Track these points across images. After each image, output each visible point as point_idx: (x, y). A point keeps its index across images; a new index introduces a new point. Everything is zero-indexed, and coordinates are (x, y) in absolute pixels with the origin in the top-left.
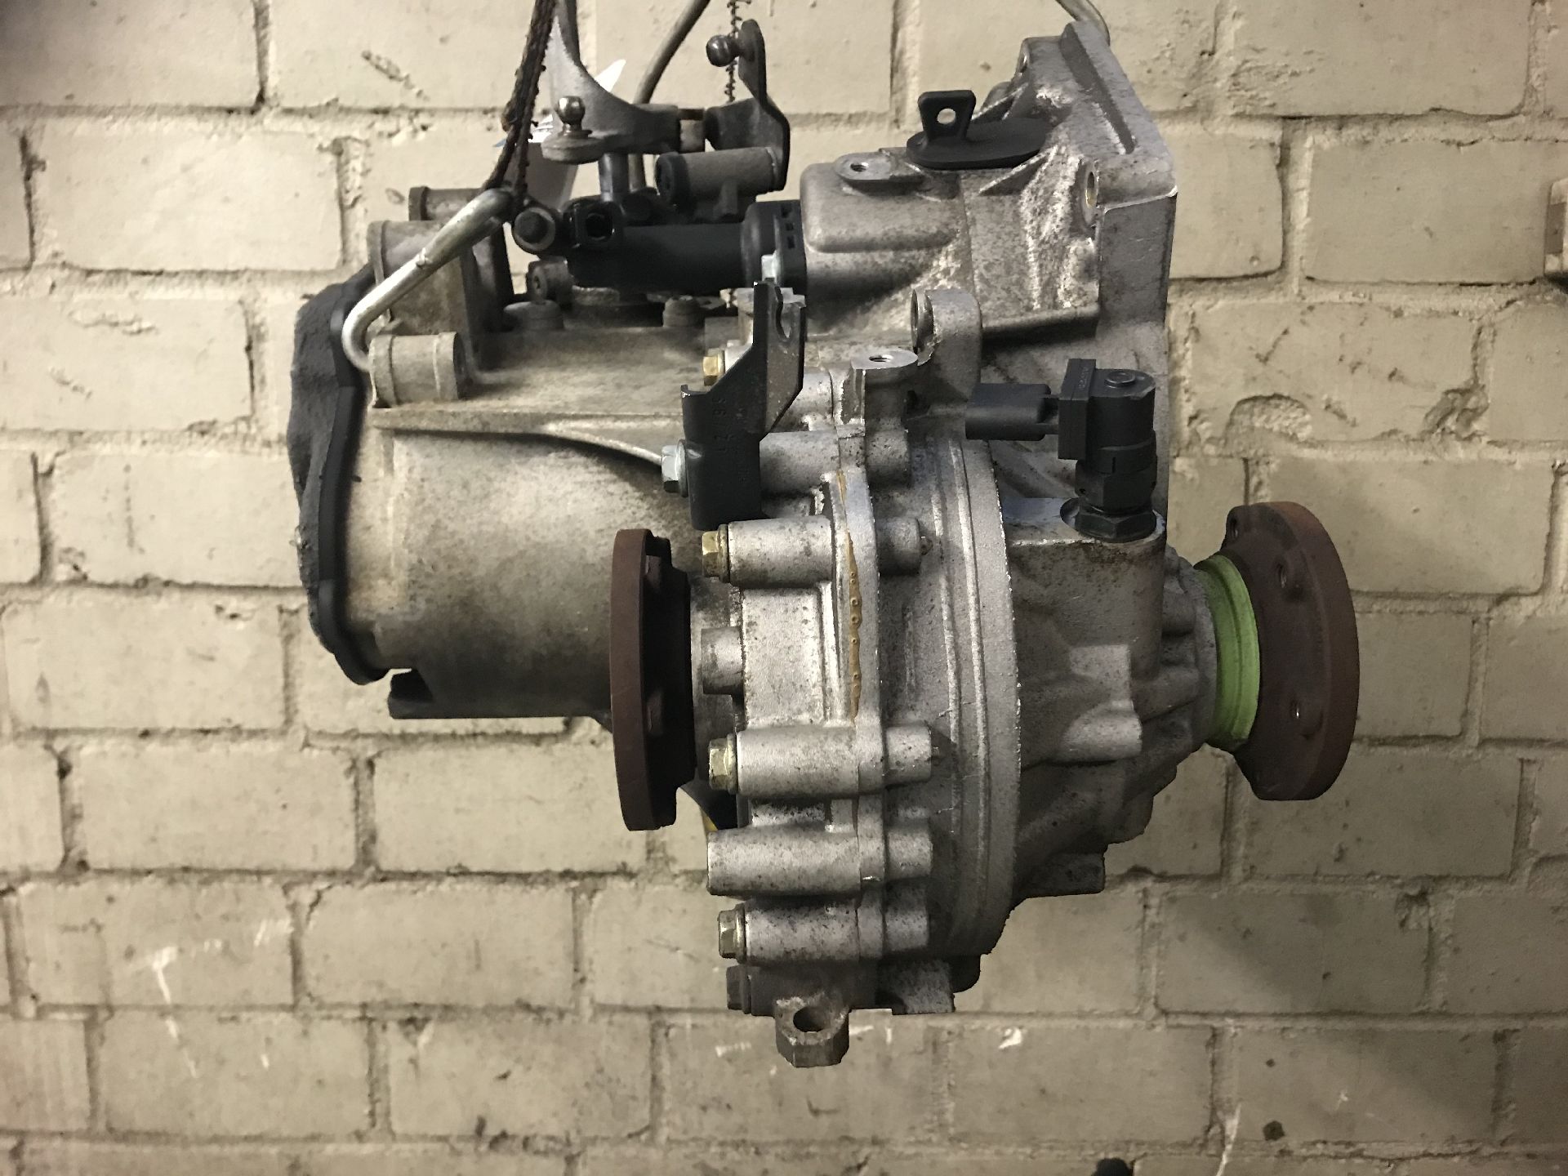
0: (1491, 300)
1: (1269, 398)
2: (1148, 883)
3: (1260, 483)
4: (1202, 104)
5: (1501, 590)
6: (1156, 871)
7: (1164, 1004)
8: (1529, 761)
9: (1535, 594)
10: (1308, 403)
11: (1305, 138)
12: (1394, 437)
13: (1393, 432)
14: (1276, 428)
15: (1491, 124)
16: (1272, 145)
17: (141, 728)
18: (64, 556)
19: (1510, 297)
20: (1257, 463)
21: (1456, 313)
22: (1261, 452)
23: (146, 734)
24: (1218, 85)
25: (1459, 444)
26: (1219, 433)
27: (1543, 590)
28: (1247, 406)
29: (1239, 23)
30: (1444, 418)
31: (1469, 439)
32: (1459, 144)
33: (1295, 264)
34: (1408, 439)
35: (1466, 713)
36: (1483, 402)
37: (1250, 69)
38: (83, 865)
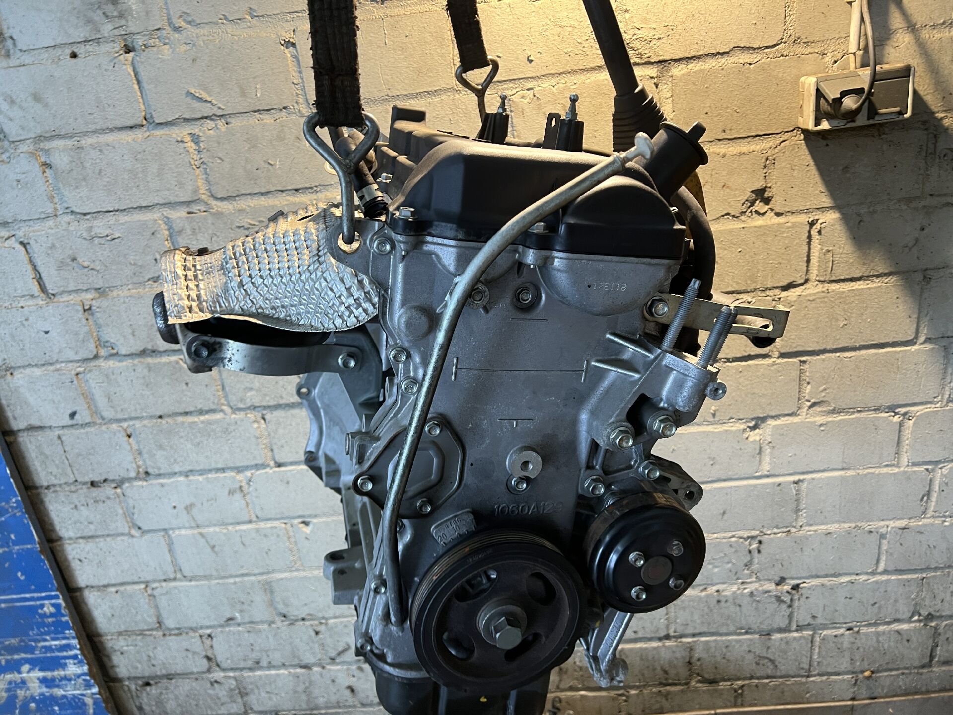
0: (772, 143)
5: (785, 285)
8: (804, 361)
9: (801, 285)
11: (669, 71)
12: (726, 217)
13: (728, 214)
15: (766, 51)
16: (652, 77)
17: (158, 414)
18: (106, 344)
19: (782, 139)
21: (754, 153)
23: (160, 417)
25: (760, 217)
27: (806, 282)
30: (751, 204)
31: (765, 213)
32: (750, 64)
34: (734, 217)
36: (770, 195)
38: (147, 473)
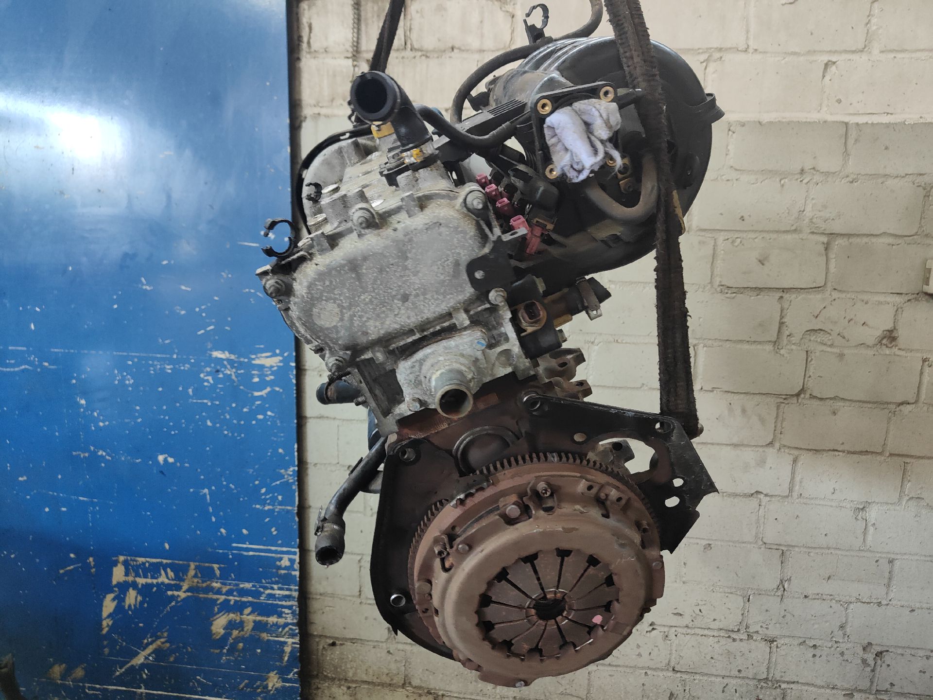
0: (902, 300)
1: (816, 330)
2: (762, 496)
3: (812, 359)
4: (799, 229)
5: (900, 402)
6: (765, 493)
7: (765, 540)
8: (907, 463)
9: (913, 403)
10: (832, 333)
11: (835, 241)
12: (862, 346)
13: (862, 344)
14: (819, 340)
15: (906, 238)
16: (823, 243)
19: (909, 298)
20: (811, 352)
21: (888, 304)
22: (812, 349)
24: (805, 222)
25: (887, 349)
26: (798, 342)
27: (916, 402)
28: (809, 332)
29: (814, 201)
30: (882, 339)
31: (891, 347)
32: (893, 245)
33: (829, 284)
34: (868, 346)
35: (884, 444)
36: (897, 335)
37: (817, 218)
